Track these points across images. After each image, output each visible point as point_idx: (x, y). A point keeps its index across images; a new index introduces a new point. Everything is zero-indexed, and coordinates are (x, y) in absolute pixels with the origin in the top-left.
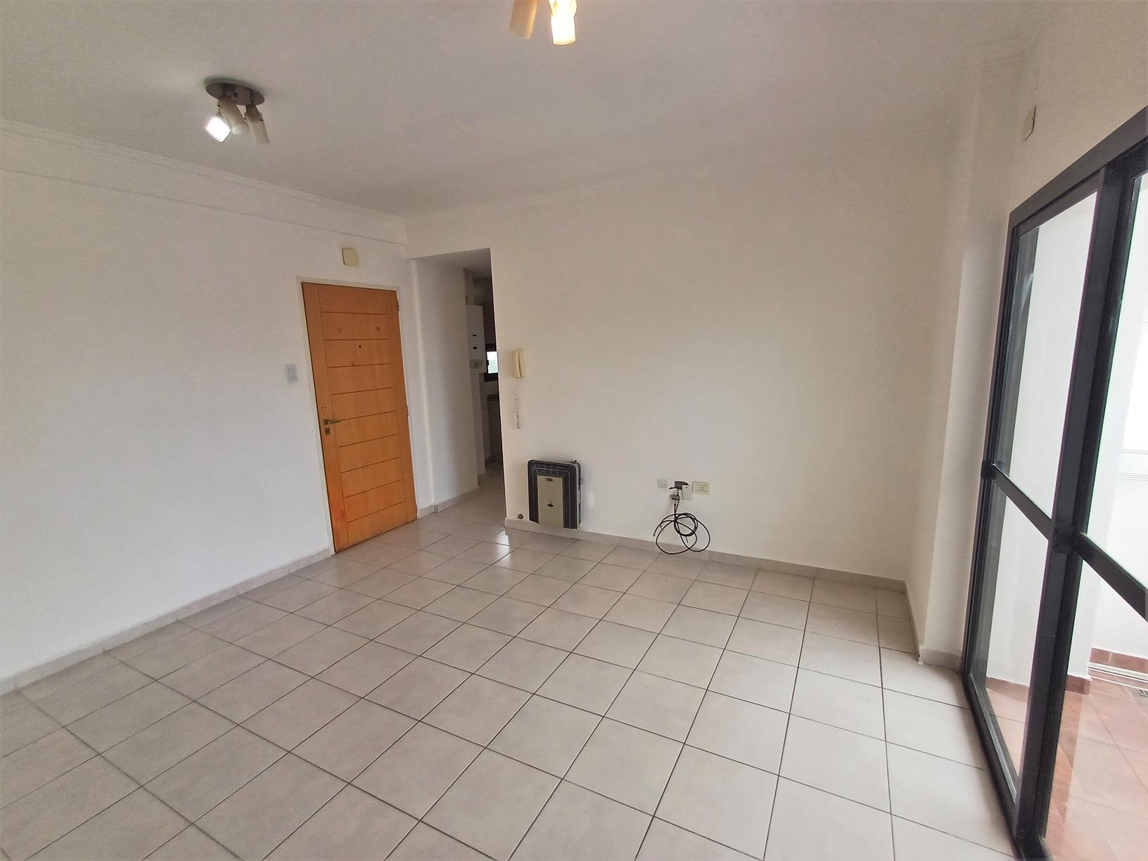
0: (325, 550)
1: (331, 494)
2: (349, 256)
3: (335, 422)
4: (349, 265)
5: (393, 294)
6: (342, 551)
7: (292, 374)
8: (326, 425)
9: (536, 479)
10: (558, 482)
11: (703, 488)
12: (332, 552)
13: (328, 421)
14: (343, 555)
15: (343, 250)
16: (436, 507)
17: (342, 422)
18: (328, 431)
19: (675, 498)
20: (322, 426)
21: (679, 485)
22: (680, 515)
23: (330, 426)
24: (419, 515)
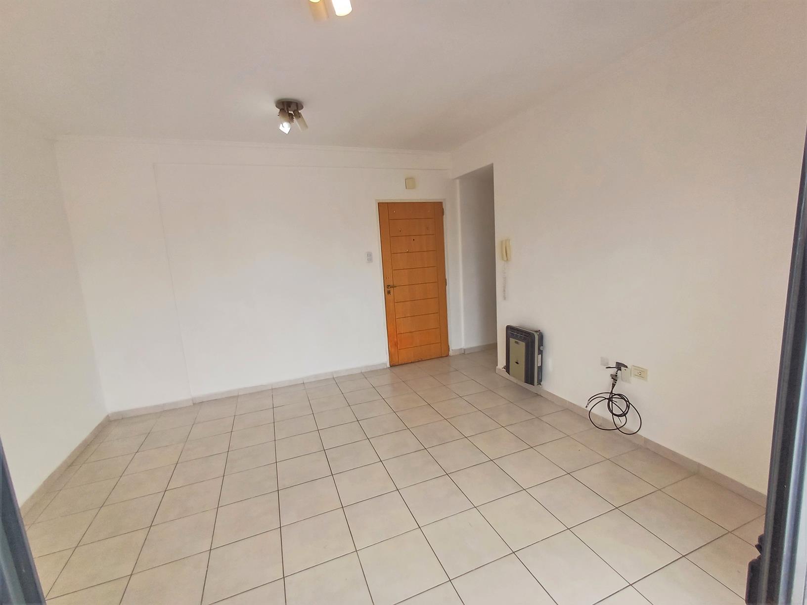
0: (383, 364)
1: (389, 330)
2: (410, 183)
3: (393, 287)
4: (408, 189)
5: (440, 205)
6: (394, 366)
7: (370, 257)
8: (389, 289)
9: (509, 339)
10: (522, 345)
11: (641, 374)
12: (388, 365)
13: (389, 286)
14: (396, 369)
15: (406, 179)
16: (465, 350)
17: (398, 287)
18: (389, 292)
19: (615, 378)
20: (386, 288)
21: (619, 366)
22: (615, 395)
23: (391, 290)
24: (451, 353)
